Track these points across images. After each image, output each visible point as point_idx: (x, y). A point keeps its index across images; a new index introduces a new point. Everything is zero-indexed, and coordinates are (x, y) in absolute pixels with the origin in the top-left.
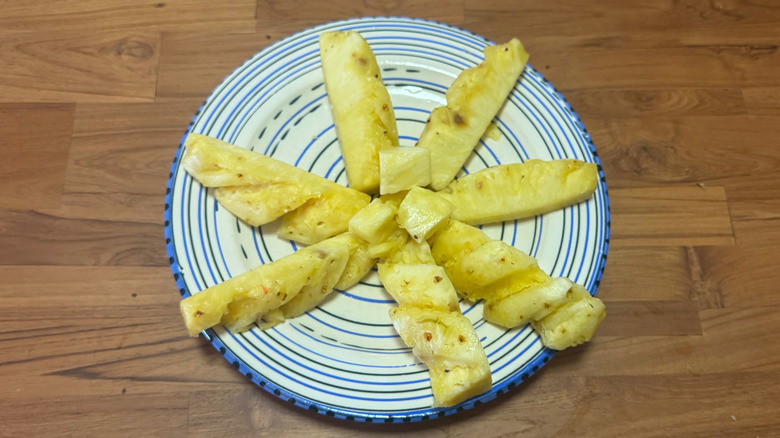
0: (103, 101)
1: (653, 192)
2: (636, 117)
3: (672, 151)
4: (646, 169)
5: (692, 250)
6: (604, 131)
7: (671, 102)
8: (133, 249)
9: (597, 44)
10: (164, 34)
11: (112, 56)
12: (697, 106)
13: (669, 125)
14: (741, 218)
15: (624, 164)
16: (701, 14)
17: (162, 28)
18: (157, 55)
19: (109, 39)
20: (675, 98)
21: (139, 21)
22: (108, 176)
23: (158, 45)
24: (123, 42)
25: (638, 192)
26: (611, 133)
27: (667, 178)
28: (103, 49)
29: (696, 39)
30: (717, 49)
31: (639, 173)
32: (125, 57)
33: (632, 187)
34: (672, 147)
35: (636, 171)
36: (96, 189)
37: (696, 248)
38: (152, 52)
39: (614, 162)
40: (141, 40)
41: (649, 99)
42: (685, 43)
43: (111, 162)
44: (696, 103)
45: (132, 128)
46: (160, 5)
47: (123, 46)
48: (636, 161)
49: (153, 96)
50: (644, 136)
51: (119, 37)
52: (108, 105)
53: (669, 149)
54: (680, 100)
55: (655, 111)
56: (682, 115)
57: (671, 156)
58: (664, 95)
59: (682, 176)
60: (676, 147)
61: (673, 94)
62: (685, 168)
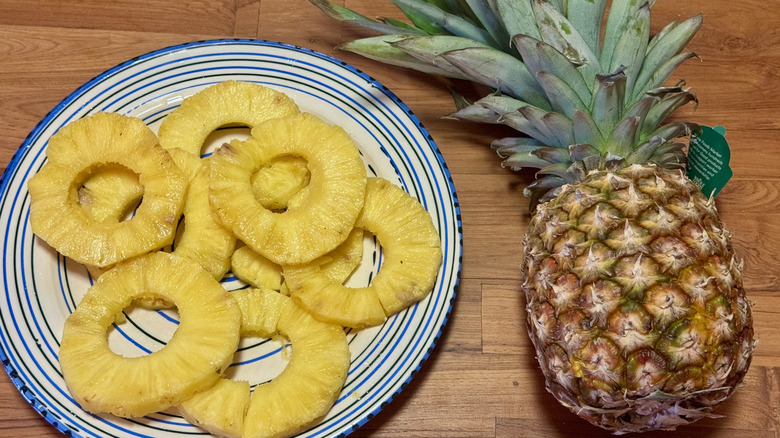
3: (754, 253)
5: (772, 371)
7: (757, 196)
13: (753, 223)
20: (762, 192)
37: (775, 369)
54: (768, 193)
55: (736, 206)
56: (770, 211)
57: (753, 259)
58: (750, 186)
59: (764, 283)
60: (759, 248)
61: (760, 186)
62: (769, 274)
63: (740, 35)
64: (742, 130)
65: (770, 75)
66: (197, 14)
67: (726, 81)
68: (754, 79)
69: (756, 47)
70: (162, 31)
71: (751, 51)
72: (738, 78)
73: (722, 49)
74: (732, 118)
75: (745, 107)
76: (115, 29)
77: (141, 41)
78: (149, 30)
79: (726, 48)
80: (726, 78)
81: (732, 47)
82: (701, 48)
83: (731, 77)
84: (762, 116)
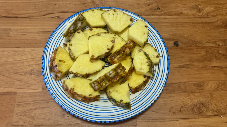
0: (25, 91)
1: (205, 119)
2: (198, 92)
4: (203, 111)
6: (188, 97)
7: (209, 87)
9: (183, 67)
11: (28, 75)
12: (217, 88)
13: (209, 95)
15: (195, 110)
16: (215, 55)
19: (28, 69)
20: (210, 86)
21: (38, 63)
22: (27, 119)
24: (32, 70)
25: (201, 120)
26: (190, 98)
27: (210, 114)
28: (26, 73)
29: (214, 64)
30: (221, 68)
31: (201, 113)
32: (33, 76)
33: (199, 118)
34: (210, 103)
36: (22, 124)
38: (41, 74)
39: (192, 109)
40: (38, 69)
41: (202, 86)
42: (211, 66)
43: (27, 114)
44: (217, 87)
45: (35, 101)
47: (32, 72)
48: (199, 108)
49: (42, 89)
50: (201, 99)
51: (31, 69)
52: (27, 93)
53: (209, 104)
54: (211, 86)
55: (204, 90)
56: (213, 91)
57: (210, 106)
58: (206, 84)
59: (214, 113)
60: (212, 103)
61: (209, 84)
62: (215, 110)
63: (197, 41)
64: (202, 67)
65: (207, 51)
67: (196, 54)
68: (203, 53)
69: (202, 44)
70: (39, 47)
71: (201, 45)
72: (199, 53)
73: (193, 45)
74: (199, 64)
75: (202, 61)
76: (26, 47)
77: (33, 50)
78: (36, 47)
79: (194, 44)
80: (196, 53)
81: (196, 44)
82: (188, 45)
83: (197, 53)
84: (207, 63)
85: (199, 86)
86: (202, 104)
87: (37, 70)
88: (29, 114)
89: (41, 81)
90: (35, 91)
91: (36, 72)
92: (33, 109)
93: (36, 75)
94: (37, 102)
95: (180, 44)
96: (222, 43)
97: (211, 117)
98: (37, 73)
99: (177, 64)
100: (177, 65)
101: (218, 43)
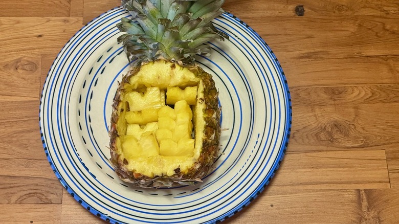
0: (8, 100)
1: (340, 154)
2: (331, 105)
3: (353, 127)
4: (336, 139)
5: (363, 191)
6: (311, 114)
7: (354, 94)
8: (30, 193)
9: (308, 56)
10: (44, 55)
11: (12, 71)
12: (370, 97)
13: (352, 110)
14: (394, 171)
15: (322, 136)
16: (377, 33)
17: (42, 51)
18: (40, 69)
19: (10, 59)
20: (356, 92)
21: (28, 47)
22: (14, 148)
23: (40, 63)
24: (18, 61)
25: (331, 154)
26: (315, 116)
27: (349, 145)
28: (6, 66)
29: (373, 52)
30: (385, 58)
31: (332, 141)
32: (20, 71)
33: (327, 151)
34: (353, 125)
35: (330, 141)
36: (6, 156)
37: (365, 190)
38: (36, 68)
39: (317, 135)
40: (30, 60)
41: (340, 93)
42: (365, 54)
43: (14, 139)
44: (370, 95)
45: (26, 117)
46: (40, 36)
47: (19, 64)
48: (330, 134)
49: (38, 96)
50: (336, 117)
51: (16, 58)
52: (12, 102)
53: (351, 126)
54: (360, 93)
55: (344, 101)
56: (360, 103)
57: (352, 130)
58: (350, 90)
59: (359, 143)
60: (355, 124)
61: (355, 89)
62: (360, 138)
63: (344, 3)
64: (345, 58)
65: (360, 25)
66: (49, 5)
67: (337, 30)
68: (352, 28)
69: (352, 10)
71: (350, 13)
72: (343, 29)
73: (334, 12)
74: (340, 52)
75: (347, 45)
76: (3, 16)
77: (18, 22)
78: (23, 16)
79: (337, 12)
80: (337, 28)
81: (340, 10)
82: (324, 12)
83: (340, 28)
84: (356, 50)
85: (335, 93)
86: (335, 125)
87: (28, 61)
88: (18, 141)
89: (36, 82)
90: (27, 100)
91: (26, 65)
92: (23, 132)
93: (26, 70)
94: (31, 118)
95: (306, 10)
96: (395, 9)
97: (352, 149)
98: (28, 66)
99: (298, 52)
100: (296, 54)
101: (385, 8)
